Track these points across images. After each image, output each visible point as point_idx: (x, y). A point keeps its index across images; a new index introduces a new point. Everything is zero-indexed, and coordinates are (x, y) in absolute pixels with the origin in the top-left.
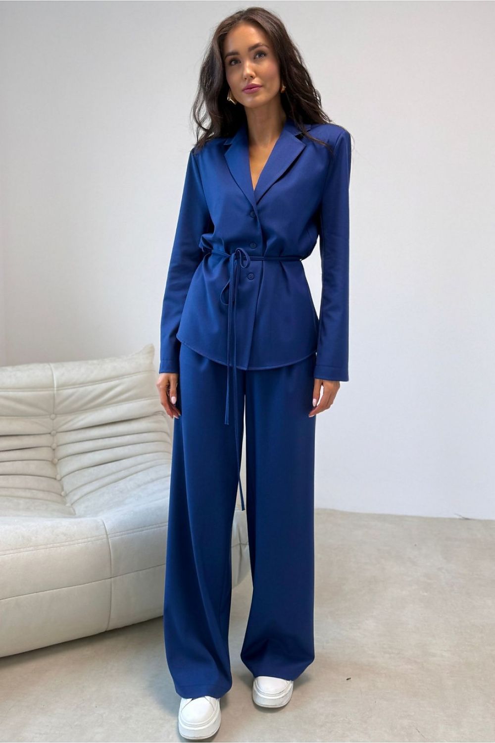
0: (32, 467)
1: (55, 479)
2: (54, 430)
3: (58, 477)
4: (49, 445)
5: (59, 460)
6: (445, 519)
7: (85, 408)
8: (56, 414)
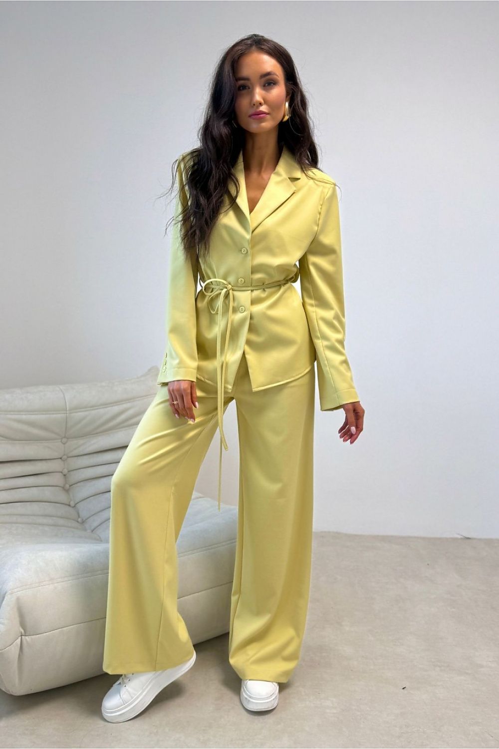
0: (48, 493)
1: (69, 505)
2: (64, 455)
3: (72, 504)
4: (61, 470)
5: (70, 486)
6: (447, 539)
7: (98, 431)
8: (67, 438)
